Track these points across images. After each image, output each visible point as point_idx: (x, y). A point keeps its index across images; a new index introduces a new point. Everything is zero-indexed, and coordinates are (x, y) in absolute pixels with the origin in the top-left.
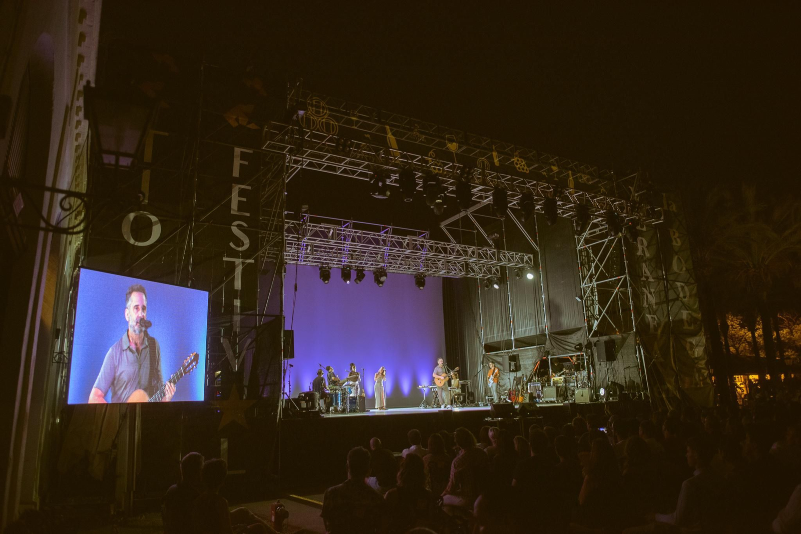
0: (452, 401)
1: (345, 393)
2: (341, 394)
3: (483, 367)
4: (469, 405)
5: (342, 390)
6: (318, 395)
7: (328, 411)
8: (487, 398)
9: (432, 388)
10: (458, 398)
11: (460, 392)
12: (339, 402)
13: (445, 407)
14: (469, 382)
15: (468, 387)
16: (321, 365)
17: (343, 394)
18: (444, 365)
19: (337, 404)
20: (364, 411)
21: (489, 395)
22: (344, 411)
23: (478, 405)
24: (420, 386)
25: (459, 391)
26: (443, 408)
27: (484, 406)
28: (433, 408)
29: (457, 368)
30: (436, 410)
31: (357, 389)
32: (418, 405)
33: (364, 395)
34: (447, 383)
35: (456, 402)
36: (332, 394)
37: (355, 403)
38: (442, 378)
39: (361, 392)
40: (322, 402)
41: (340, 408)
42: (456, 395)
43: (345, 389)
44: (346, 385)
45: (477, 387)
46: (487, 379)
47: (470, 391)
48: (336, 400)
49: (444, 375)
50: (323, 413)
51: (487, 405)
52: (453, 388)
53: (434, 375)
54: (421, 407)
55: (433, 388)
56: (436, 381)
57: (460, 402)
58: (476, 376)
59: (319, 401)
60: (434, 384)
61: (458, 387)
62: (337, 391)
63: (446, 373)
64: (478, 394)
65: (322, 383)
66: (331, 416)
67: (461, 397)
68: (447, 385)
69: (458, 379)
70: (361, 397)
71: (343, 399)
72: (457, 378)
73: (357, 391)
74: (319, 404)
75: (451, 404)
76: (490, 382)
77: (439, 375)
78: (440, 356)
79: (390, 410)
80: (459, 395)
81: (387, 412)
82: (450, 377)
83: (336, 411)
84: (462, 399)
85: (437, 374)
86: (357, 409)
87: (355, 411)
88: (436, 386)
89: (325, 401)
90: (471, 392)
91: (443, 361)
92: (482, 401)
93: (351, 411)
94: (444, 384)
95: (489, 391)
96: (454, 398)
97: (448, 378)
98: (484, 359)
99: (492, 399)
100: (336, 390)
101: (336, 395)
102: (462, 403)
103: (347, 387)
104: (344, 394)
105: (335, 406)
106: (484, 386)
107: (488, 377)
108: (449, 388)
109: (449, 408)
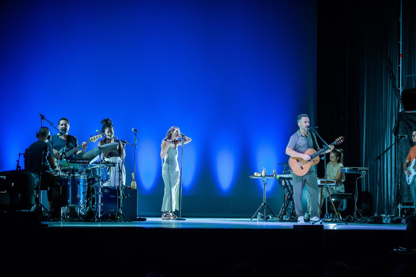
0: (323, 209)
1: (93, 179)
2: (85, 182)
3: (397, 141)
4: (359, 218)
5: (88, 171)
6: (36, 179)
7: (56, 215)
8: (400, 207)
9: (281, 178)
10: (337, 204)
11: (343, 191)
12: (81, 197)
13: (307, 220)
14: (363, 171)
15: (360, 181)
16: (43, 117)
17: (89, 180)
18: (310, 131)
19: (76, 201)
20: (133, 218)
21: (406, 201)
22: (90, 216)
23: (379, 221)
24: (255, 174)
25: (341, 189)
26: (301, 221)
27: (393, 222)
28: (282, 220)
29: (339, 140)
30: (290, 225)
31: (120, 171)
32: (249, 214)
33: (134, 184)
34: (314, 169)
35: (333, 212)
36: (67, 180)
37: (115, 201)
38: (306, 157)
39: (129, 179)
40: (43, 196)
41: (81, 209)
42: (332, 196)
43: (94, 170)
44: (96, 163)
45: (381, 183)
46: (405, 165)
47: (364, 189)
48: (75, 191)
49: (311, 151)
50: (46, 219)
51: (398, 222)
52: (328, 182)
53: (289, 151)
54: (256, 217)
55: (284, 179)
56: (293, 164)
57: (340, 212)
58: (379, 158)
59: (38, 192)
60: (288, 170)
61: (338, 182)
62: (77, 175)
63: (315, 148)
64: (380, 198)
65: (45, 154)
66: (62, 225)
67: (345, 201)
68: (315, 174)
69: (341, 165)
70: (128, 190)
71: (90, 192)
72: (339, 161)
73: (120, 175)
74: (37, 200)
75: (322, 216)
76: (410, 173)
77: (299, 152)
78: (303, 111)
79: (188, 220)
80: (339, 196)
81: (183, 224)
82: (323, 158)
83: (74, 216)
84: (344, 207)
85: (296, 149)
86: (119, 214)
87: (113, 219)
88: (290, 176)
89: (49, 194)
90: (367, 192)
91: (310, 123)
92: (389, 213)
93: (104, 218)
94: (310, 172)
95: (405, 192)
96: (329, 203)
97: (318, 158)
98: (401, 123)
99: (412, 210)
100: (74, 171)
101: (75, 182)
102: (344, 214)
103: (98, 166)
104: (91, 181)
105: (70, 205)
106: (396, 181)
107: (407, 161)
108: (319, 182)
109: (316, 221)
